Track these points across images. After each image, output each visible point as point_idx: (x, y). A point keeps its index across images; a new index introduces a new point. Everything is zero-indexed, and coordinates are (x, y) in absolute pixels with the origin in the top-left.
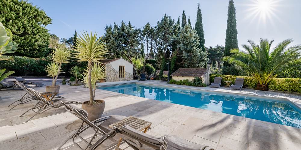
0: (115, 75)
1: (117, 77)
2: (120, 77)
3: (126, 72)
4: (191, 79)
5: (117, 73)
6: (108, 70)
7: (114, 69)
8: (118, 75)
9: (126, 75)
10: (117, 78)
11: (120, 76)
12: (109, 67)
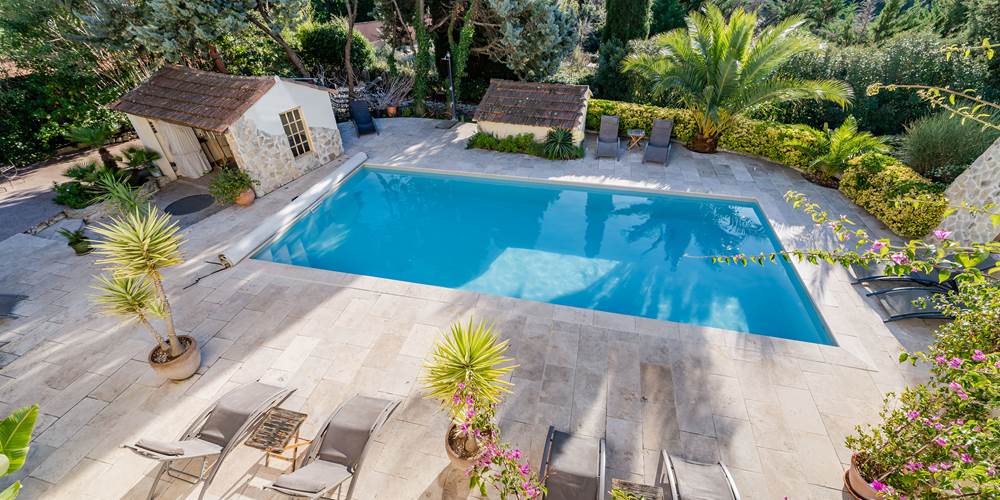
0: (277, 156)
1: (287, 160)
2: (295, 155)
3: (311, 129)
4: (540, 133)
5: (284, 144)
6: (249, 148)
7: (266, 135)
8: (288, 149)
9: (315, 140)
10: (290, 165)
11: (294, 150)
12: (247, 133)
